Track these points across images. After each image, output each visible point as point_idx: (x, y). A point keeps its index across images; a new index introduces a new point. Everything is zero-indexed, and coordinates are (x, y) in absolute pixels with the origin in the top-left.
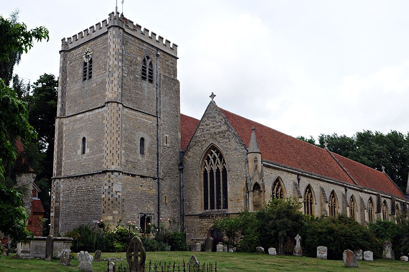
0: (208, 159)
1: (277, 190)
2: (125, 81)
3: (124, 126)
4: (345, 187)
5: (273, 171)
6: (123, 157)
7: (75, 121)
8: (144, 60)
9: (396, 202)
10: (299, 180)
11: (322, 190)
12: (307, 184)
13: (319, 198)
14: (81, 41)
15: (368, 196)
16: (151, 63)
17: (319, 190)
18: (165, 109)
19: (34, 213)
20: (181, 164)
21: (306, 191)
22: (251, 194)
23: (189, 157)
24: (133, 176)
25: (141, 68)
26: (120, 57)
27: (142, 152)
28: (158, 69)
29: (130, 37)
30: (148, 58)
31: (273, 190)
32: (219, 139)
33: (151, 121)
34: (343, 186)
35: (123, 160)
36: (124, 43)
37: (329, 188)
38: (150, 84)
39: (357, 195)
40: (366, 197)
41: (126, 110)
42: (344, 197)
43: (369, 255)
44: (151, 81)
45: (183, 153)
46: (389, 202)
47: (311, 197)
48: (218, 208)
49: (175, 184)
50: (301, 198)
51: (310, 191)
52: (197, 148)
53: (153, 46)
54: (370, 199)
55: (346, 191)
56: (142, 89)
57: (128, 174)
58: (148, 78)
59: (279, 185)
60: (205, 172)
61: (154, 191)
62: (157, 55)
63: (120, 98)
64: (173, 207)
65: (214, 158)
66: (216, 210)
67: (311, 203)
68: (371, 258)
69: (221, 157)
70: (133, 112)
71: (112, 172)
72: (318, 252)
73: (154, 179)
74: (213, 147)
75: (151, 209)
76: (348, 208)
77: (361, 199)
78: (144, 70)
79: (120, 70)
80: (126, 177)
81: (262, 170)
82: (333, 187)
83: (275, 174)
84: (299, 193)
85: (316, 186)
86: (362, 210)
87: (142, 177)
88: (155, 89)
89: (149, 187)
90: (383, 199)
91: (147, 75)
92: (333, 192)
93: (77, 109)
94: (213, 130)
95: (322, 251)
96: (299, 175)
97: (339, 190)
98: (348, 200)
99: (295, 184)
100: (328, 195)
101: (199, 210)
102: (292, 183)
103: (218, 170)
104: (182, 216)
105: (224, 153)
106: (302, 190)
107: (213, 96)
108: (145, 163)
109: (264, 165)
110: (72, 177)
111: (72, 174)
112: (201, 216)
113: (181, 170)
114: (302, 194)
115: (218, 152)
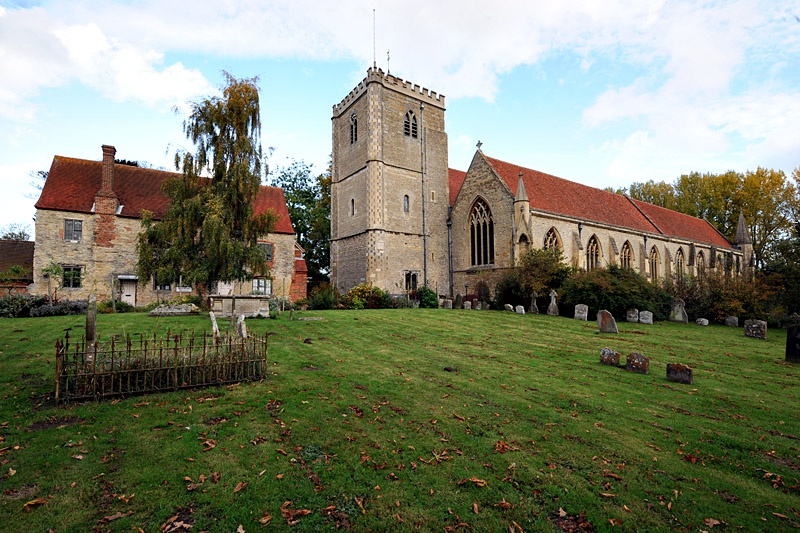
0: (475, 213)
1: (551, 242)
2: (386, 138)
3: (386, 184)
4: (645, 236)
5: (546, 221)
6: (386, 216)
7: (346, 184)
8: (407, 115)
9: (717, 253)
10: (580, 229)
11: (612, 240)
12: (591, 235)
13: (607, 249)
14: (346, 106)
15: (678, 246)
16: (414, 118)
17: (608, 241)
18: (431, 164)
19: (297, 272)
20: (449, 220)
21: (590, 242)
22: (517, 246)
23: (457, 212)
24: (397, 233)
25: (404, 124)
26: (379, 114)
27: (407, 210)
28: (423, 122)
29: (390, 92)
30: (411, 112)
31: (545, 241)
32: (485, 190)
33: (416, 178)
34: (641, 235)
35: (386, 219)
36: (383, 99)
37: (620, 238)
38: (414, 140)
39: (661, 246)
40: (673, 248)
41: (388, 167)
42: (643, 248)
43: (648, 316)
44: (415, 136)
45: (451, 208)
46: (707, 253)
47: (597, 248)
48: (486, 262)
49: (444, 240)
50: (582, 249)
51: (595, 242)
52: (464, 202)
53: (416, 99)
54: (680, 249)
55: (645, 240)
56: (405, 145)
57: (392, 232)
58: (411, 133)
59: (554, 236)
60: (473, 226)
61: (420, 248)
62: (421, 108)
63: (380, 155)
64: (441, 264)
65: (481, 212)
66: (483, 265)
67: (597, 255)
68: (650, 321)
69: (488, 209)
70: (396, 169)
71: (374, 230)
72: (576, 311)
73: (420, 236)
74: (480, 199)
75: (416, 266)
76: (647, 261)
77: (667, 250)
78: (407, 126)
79: (380, 127)
80: (390, 235)
81: (530, 220)
82: (626, 237)
83: (548, 224)
84: (579, 244)
85: (603, 237)
86: (668, 262)
87: (406, 234)
88: (419, 144)
89: (415, 244)
90: (697, 250)
91: (411, 130)
92: (627, 243)
93: (347, 173)
94: (479, 181)
95: (581, 310)
96: (580, 224)
97: (636, 241)
98: (648, 251)
99: (574, 234)
100: (619, 246)
101: (468, 266)
102: (570, 234)
103: (485, 223)
104: (451, 273)
105: (490, 205)
106: (584, 242)
107: (479, 144)
108: (410, 221)
109: (533, 214)
110: (345, 238)
111: (345, 236)
112: (468, 272)
113: (449, 226)
114: (585, 246)
115: (485, 204)
